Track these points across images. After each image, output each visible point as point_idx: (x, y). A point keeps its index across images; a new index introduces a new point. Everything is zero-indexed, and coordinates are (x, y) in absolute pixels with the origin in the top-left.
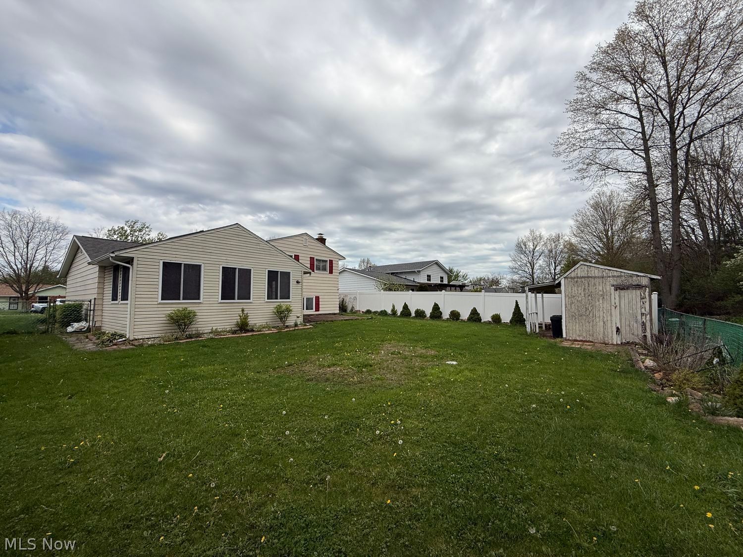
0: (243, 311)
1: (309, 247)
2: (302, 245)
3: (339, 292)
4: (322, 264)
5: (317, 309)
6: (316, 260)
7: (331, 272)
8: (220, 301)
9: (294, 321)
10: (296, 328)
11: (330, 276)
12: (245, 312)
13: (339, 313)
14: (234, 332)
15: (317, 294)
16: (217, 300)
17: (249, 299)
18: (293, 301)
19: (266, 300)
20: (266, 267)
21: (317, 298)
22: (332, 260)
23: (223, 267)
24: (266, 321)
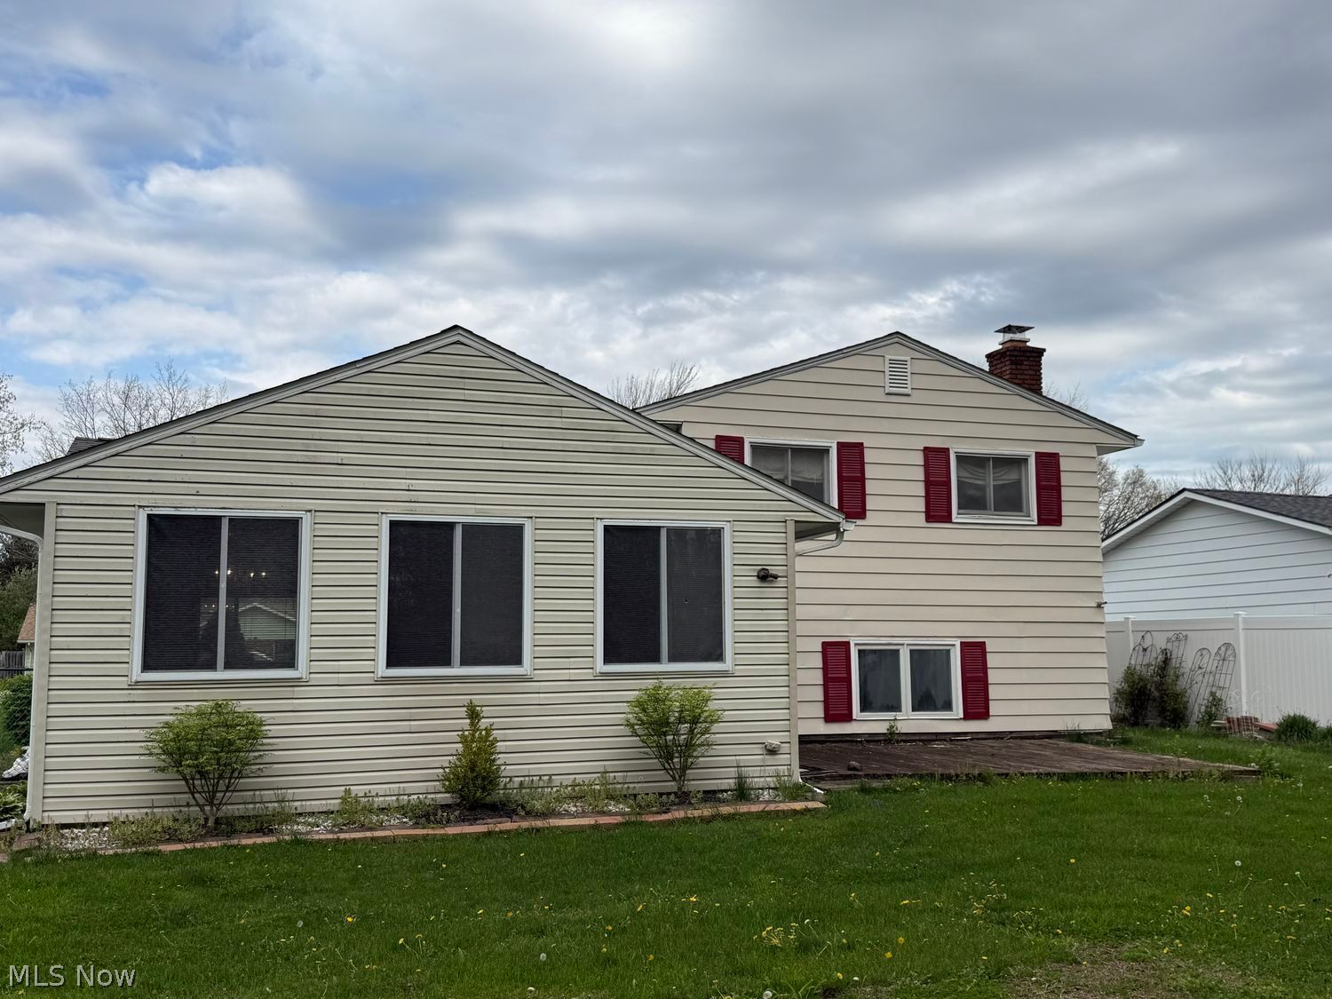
0: (474, 715)
1: (917, 397)
2: (879, 395)
3: (1109, 619)
4: (990, 481)
5: (977, 706)
6: (962, 459)
7: (1050, 514)
8: (382, 670)
9: (733, 772)
10: (744, 808)
11: (1047, 535)
12: (484, 723)
13: (1109, 733)
14: (424, 814)
15: (973, 632)
16: (367, 665)
17: (517, 660)
18: (739, 670)
19: (600, 666)
20: (597, 513)
21: (975, 653)
22: (1055, 456)
23: (393, 524)
24: (599, 766)
